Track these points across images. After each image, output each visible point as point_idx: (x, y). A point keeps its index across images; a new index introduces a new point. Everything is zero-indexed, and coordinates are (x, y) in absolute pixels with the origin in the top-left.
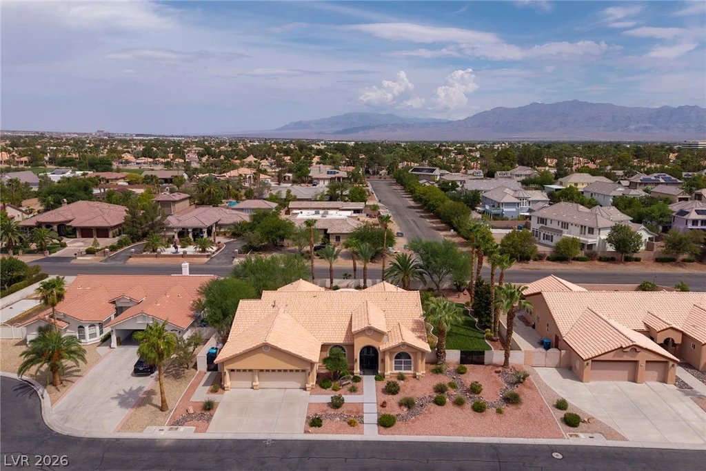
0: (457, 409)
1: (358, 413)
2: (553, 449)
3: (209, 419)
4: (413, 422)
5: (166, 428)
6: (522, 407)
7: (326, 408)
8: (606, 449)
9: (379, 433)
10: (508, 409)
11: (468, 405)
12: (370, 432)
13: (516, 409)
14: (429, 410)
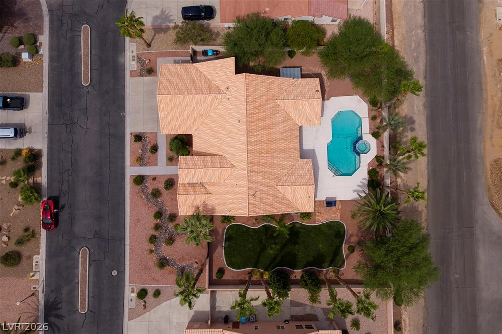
0: (153, 225)
1: (149, 163)
2: (121, 273)
3: (141, 75)
4: (141, 196)
5: (135, 54)
6: (157, 267)
7: (153, 143)
8: (122, 304)
9: (131, 176)
10: (154, 258)
11: (156, 233)
12: (132, 171)
13: (155, 264)
14: (150, 207)
